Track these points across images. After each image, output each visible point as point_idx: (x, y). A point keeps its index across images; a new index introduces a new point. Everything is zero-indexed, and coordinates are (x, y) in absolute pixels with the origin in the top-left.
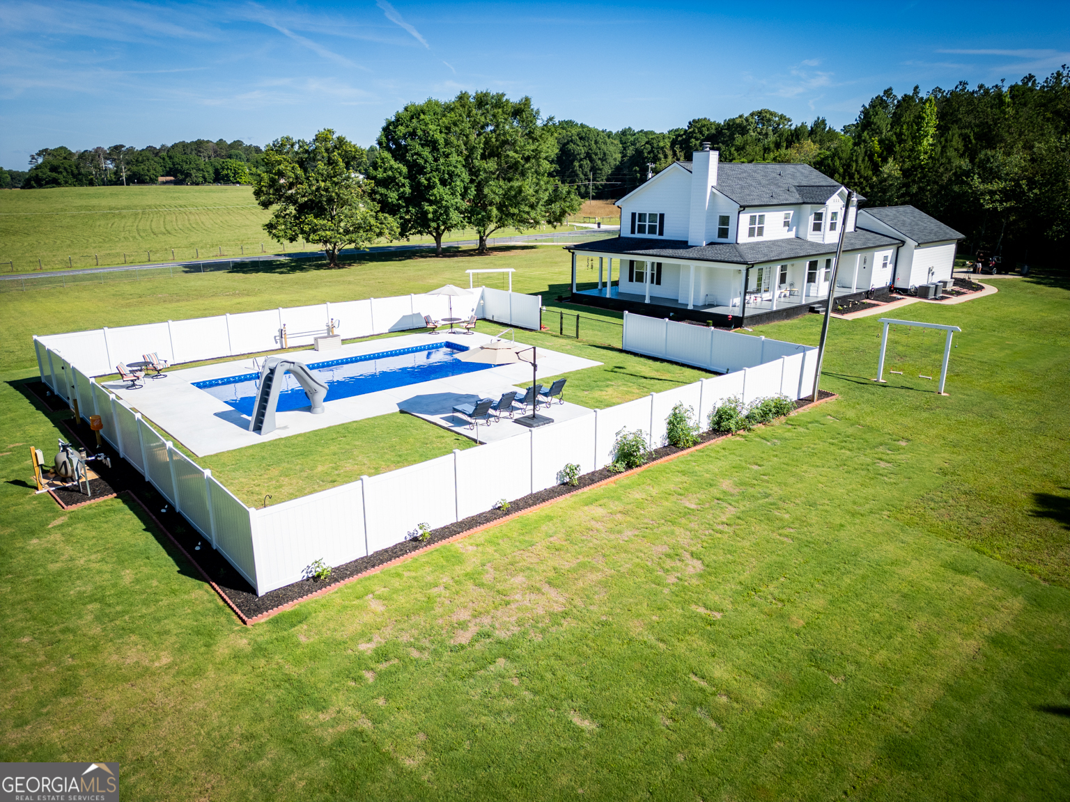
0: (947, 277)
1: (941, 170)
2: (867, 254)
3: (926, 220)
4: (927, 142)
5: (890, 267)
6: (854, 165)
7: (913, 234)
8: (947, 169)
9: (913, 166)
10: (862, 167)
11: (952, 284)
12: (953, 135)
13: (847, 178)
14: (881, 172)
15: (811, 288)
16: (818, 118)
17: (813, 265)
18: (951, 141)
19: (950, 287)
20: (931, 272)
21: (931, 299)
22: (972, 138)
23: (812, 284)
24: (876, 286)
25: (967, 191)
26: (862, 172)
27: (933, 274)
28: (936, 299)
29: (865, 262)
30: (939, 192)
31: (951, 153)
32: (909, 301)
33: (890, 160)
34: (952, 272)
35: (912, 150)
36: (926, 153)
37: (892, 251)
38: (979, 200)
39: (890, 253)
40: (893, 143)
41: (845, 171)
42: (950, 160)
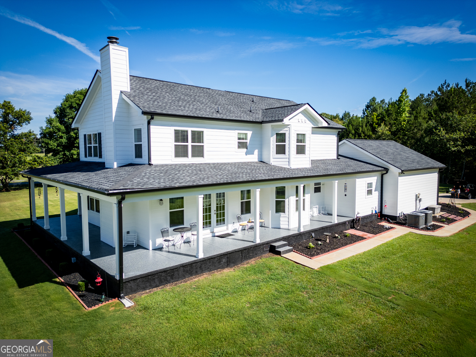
0: (432, 203)
1: (416, 130)
2: (348, 180)
3: (408, 152)
4: (405, 115)
5: (376, 195)
6: (361, 128)
7: (396, 162)
8: (419, 130)
9: (397, 129)
10: (366, 129)
11: (439, 210)
12: (421, 110)
13: (357, 136)
14: (377, 131)
15: (281, 219)
16: (346, 112)
17: (281, 192)
18: (420, 113)
19: (438, 213)
20: (418, 198)
21: (422, 229)
22: (433, 113)
23: (282, 214)
24: (361, 215)
25: (436, 139)
26: (366, 132)
27: (420, 200)
28: (427, 229)
29: (345, 189)
30: (416, 143)
31: (420, 120)
32: (400, 231)
33: (382, 124)
34: (438, 197)
35: (396, 119)
36: (405, 121)
37: (376, 178)
38: (446, 145)
39: (374, 180)
40: (383, 115)
41: (356, 132)
42: (420, 124)
